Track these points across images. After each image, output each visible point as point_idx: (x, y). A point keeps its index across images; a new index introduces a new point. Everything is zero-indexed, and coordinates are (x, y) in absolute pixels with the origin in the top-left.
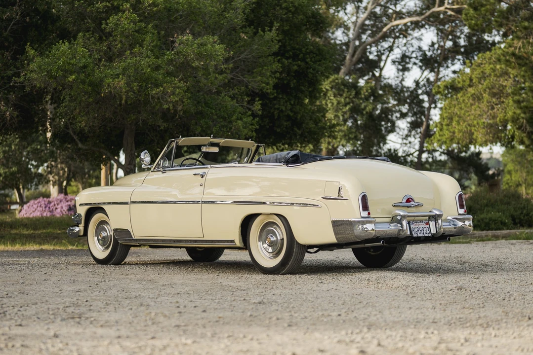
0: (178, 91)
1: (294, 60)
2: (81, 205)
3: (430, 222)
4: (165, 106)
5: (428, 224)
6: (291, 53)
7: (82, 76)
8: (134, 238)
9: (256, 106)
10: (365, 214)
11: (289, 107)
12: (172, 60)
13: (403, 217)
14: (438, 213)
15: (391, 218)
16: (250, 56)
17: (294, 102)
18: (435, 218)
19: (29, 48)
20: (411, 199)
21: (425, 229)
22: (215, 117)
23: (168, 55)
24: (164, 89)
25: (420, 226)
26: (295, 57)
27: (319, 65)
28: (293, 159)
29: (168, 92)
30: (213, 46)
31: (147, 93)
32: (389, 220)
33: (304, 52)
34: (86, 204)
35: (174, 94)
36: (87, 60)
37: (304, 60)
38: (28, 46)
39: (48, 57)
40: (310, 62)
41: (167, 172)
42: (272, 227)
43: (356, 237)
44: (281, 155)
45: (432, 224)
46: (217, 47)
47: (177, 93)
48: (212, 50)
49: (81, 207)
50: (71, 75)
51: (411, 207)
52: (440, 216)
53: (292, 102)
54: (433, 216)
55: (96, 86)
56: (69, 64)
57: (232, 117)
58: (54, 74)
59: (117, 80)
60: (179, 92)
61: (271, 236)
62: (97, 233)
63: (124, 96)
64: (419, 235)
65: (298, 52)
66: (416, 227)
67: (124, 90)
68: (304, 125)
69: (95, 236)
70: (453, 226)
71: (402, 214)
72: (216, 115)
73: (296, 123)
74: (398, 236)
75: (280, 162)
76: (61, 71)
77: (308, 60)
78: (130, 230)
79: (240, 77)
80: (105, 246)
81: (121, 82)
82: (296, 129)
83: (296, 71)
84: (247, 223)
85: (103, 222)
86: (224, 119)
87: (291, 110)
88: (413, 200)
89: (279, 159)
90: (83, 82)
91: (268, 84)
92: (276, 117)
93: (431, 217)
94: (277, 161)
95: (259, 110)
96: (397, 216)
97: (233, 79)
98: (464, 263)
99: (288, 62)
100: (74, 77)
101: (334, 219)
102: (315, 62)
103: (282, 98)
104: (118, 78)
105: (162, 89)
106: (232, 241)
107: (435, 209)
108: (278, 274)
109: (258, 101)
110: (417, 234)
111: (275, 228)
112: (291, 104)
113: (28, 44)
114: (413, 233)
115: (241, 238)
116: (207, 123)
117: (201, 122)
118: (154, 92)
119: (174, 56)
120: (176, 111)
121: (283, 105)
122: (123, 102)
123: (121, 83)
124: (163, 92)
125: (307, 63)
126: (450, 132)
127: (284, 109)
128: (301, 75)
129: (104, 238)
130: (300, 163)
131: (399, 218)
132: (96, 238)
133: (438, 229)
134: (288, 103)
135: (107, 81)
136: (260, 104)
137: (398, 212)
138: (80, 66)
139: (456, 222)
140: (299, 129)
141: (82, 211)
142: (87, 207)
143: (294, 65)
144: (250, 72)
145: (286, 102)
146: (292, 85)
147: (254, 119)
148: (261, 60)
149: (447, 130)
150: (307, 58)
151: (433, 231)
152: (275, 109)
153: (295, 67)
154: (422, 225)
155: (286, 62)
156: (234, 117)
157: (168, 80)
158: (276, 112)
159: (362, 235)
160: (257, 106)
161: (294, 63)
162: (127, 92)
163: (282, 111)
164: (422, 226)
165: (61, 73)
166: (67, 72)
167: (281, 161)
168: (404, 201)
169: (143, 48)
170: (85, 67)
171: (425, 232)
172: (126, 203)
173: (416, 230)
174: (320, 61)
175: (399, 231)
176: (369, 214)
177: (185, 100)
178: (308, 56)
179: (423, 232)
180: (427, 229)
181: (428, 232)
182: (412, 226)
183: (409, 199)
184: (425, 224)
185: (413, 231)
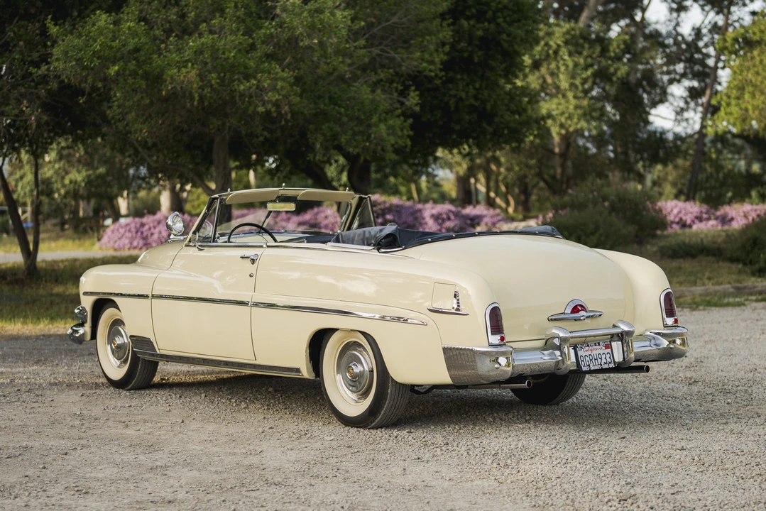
0: (280, 84)
1: (479, 21)
2: (85, 293)
3: (614, 344)
4: (261, 109)
5: (609, 346)
6: (474, 11)
7: (132, 65)
8: (158, 352)
9: (411, 99)
10: (495, 339)
11: (472, 91)
12: (271, 36)
13: (564, 340)
14: (626, 328)
15: (544, 341)
16: (404, 20)
17: (481, 85)
18: (622, 337)
19: (50, 23)
20: (581, 306)
21: (604, 356)
22: (345, 119)
23: (267, 28)
24: (259, 81)
25: (595, 352)
26: (480, 17)
27: (519, 28)
28: (387, 240)
29: (264, 87)
30: (333, 14)
31: (233, 89)
32: (540, 344)
33: (494, 8)
34: (92, 294)
35: (274, 89)
36: (140, 39)
37: (493, 20)
38: (49, 21)
39: (80, 36)
40: (503, 24)
41: (206, 248)
42: (356, 350)
43: (481, 377)
44: (370, 233)
45: (616, 346)
46: (339, 14)
47: (278, 87)
48: (330, 20)
49: (86, 297)
50: (114, 64)
51: (580, 320)
52: (629, 334)
53: (477, 85)
54: (618, 334)
55: (155, 79)
56: (111, 48)
57: (371, 119)
58: (87, 64)
59: (184, 70)
60: (282, 87)
61: (355, 365)
62: (111, 340)
63: (197, 95)
64: (593, 367)
65: (485, 8)
66: (587, 353)
67: (195, 85)
68: (496, 119)
69: (108, 344)
70: (654, 347)
71: (561, 335)
72: (347, 115)
73: (486, 116)
74: (557, 372)
75: (369, 245)
76: (98, 58)
77: (500, 20)
78: (152, 339)
79: (388, 53)
80: (122, 360)
81: (192, 73)
82: (484, 125)
83: (481, 39)
84: (318, 341)
85: (118, 323)
86: (360, 122)
87: (476, 98)
88: (583, 308)
89: (367, 238)
90: (134, 74)
91: (432, 62)
92: (452, 109)
93: (615, 336)
94: (365, 241)
95: (416, 105)
96: (555, 338)
97: (379, 55)
98: (695, 381)
99: (469, 24)
100: (117, 68)
101: (446, 346)
102: (510, 24)
103: (462, 79)
104: (186, 67)
105: (255, 82)
106: (298, 370)
107: (623, 322)
108: (365, 427)
109: (414, 91)
110: (589, 366)
111: (360, 352)
112: (475, 88)
113: (50, 17)
114: (582, 364)
115: (310, 365)
116: (331, 129)
117: (324, 127)
118: (242, 87)
119: (276, 29)
120: (279, 113)
121: (463, 90)
122: (196, 103)
123: (190, 75)
124: (258, 87)
125: (498, 24)
126: (741, 109)
127: (463, 95)
128: (489, 43)
129: (119, 347)
130: (399, 247)
131: (557, 342)
132: (109, 347)
133: (626, 354)
134: (471, 87)
135: (170, 73)
136: (418, 95)
137: (555, 331)
138: (128, 49)
139: (658, 339)
140: (489, 124)
141: (87, 303)
142: (94, 298)
143: (478, 29)
144: (406, 44)
145: (468, 85)
146: (476, 60)
147: (405, 121)
148: (422, 26)
149: (736, 105)
150: (499, 17)
151: (618, 358)
152: (451, 96)
153: (480, 33)
154: (600, 350)
155: (465, 23)
156: (375, 119)
157: (265, 68)
158: (452, 102)
159: (491, 374)
160: (413, 99)
161: (479, 26)
162: (202, 88)
163: (461, 99)
164: (597, 352)
165: (97, 62)
166: (107, 60)
167: (369, 243)
168: (568, 311)
169: (225, 19)
170: (137, 50)
171: (604, 361)
172: (146, 297)
173: (588, 359)
174: (519, 21)
175: (558, 362)
176: (502, 339)
177: (293, 97)
178: (500, 14)
179: (599, 360)
180: (608, 356)
181: (609, 360)
182: (580, 353)
183: (576, 306)
184: (604, 348)
185: (582, 361)
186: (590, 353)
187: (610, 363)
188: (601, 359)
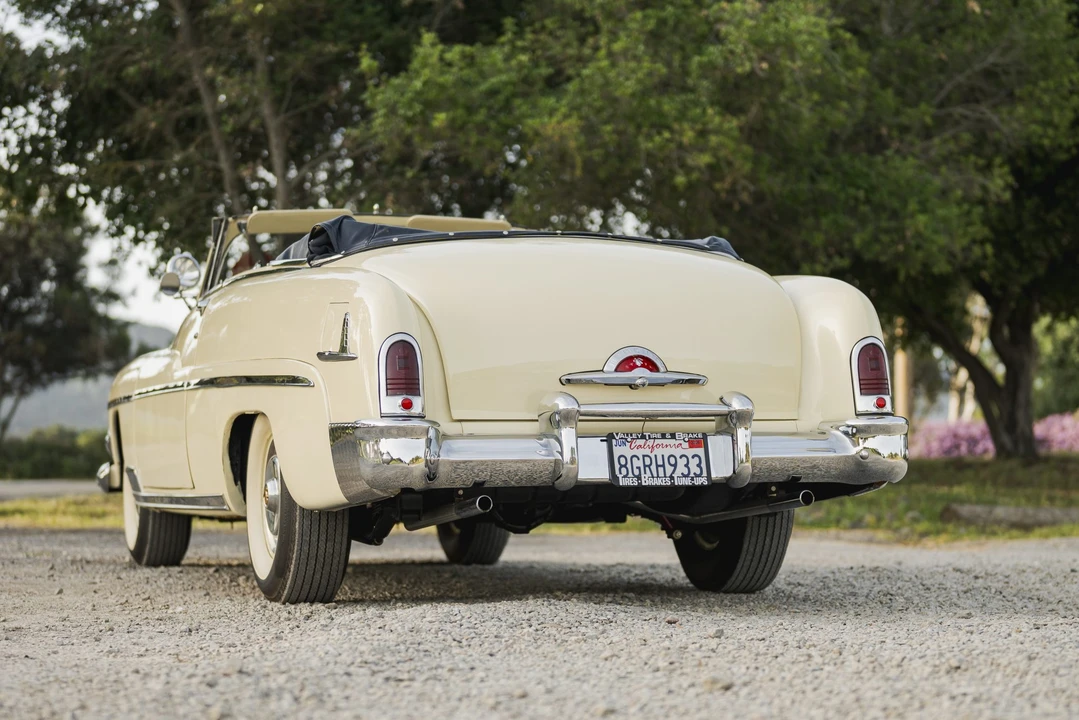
3: (713, 440)
5: (699, 443)
9: (997, 180)
10: (392, 404)
14: (739, 406)
15: (539, 424)
18: (729, 422)
19: (364, 54)
20: (645, 359)
21: (682, 462)
25: (659, 452)
32: (534, 429)
35: (703, 147)
47: (712, 144)
51: (635, 384)
52: (743, 417)
54: (725, 417)
56: (440, 85)
60: (720, 144)
63: (580, 159)
64: (647, 481)
66: (640, 453)
67: (573, 142)
71: (561, 406)
72: (869, 203)
74: (556, 483)
76: (420, 103)
88: (651, 364)
91: (1048, 124)
95: (1005, 189)
96: (554, 414)
100: (445, 116)
101: (333, 425)
105: (669, 136)
106: (220, 499)
110: (639, 477)
113: (365, 46)
114: (623, 474)
116: (838, 224)
117: (825, 221)
118: (651, 145)
122: (578, 173)
123: (566, 127)
130: (337, 253)
133: (736, 463)
136: (1010, 175)
139: (836, 438)
151: (723, 468)
154: (672, 448)
156: (911, 207)
160: (1001, 179)
162: (587, 148)
164: (667, 452)
165: (418, 109)
166: (431, 105)
168: (611, 366)
170: (493, 93)
171: (680, 470)
173: (638, 463)
176: (408, 404)
179: (669, 470)
180: (694, 463)
181: (695, 470)
182: (617, 451)
183: (630, 359)
184: (686, 445)
185: (621, 466)
186: (647, 451)
187: (700, 476)
188: (675, 466)
